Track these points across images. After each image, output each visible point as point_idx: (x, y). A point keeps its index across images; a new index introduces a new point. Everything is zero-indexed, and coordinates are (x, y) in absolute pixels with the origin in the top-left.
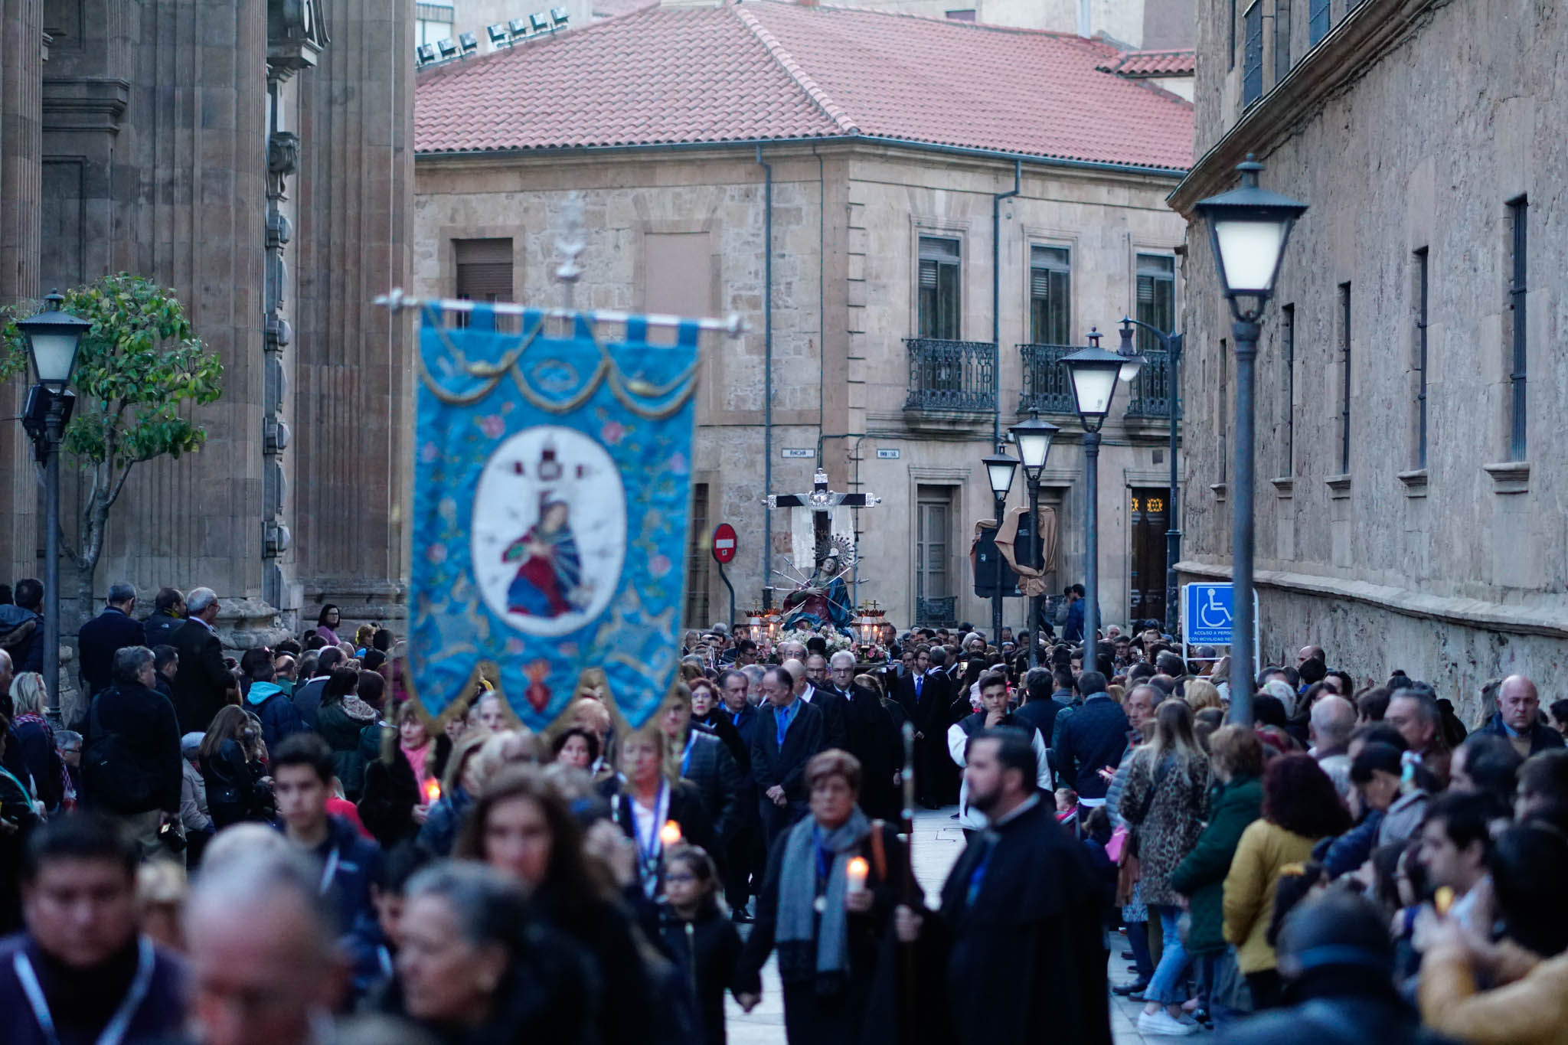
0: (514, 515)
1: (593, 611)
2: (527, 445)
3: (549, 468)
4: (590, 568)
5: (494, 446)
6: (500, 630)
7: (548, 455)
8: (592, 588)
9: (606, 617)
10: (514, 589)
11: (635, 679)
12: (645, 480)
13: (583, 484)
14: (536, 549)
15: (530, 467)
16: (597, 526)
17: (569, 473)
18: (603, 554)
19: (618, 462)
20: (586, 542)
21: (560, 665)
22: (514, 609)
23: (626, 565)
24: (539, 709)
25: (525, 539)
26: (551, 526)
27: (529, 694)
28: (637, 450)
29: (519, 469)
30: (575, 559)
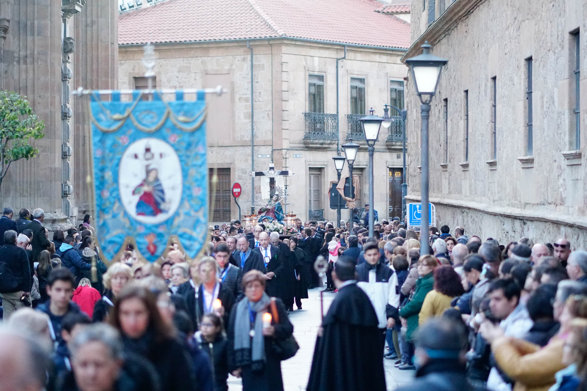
0: (136, 176)
1: (171, 212)
2: (139, 146)
3: (148, 155)
4: (168, 195)
5: (126, 148)
6: (133, 223)
7: (148, 150)
8: (170, 202)
9: (177, 214)
10: (138, 206)
11: (191, 238)
12: (188, 157)
13: (163, 160)
14: (146, 189)
15: (141, 156)
16: (170, 177)
17: (157, 156)
18: (173, 188)
19: (177, 150)
20: (166, 184)
21: (160, 235)
22: (139, 214)
23: (183, 192)
24: (153, 254)
25: (141, 185)
26: (151, 179)
27: (148, 248)
28: (184, 145)
29: (136, 156)
30: (163, 192)
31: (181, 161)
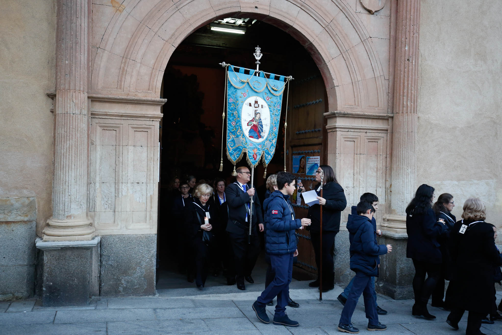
0: (250, 115)
1: (265, 138)
2: (252, 100)
3: (256, 105)
5: (245, 99)
6: (247, 141)
7: (256, 102)
9: (267, 139)
10: (250, 132)
12: (274, 110)
13: (263, 109)
14: (254, 123)
15: (252, 105)
17: (260, 106)
18: (266, 125)
19: (269, 106)
21: (259, 150)
22: (250, 136)
23: (270, 128)
24: (255, 159)
25: (252, 121)
26: (257, 118)
27: (253, 156)
29: (250, 105)
30: (262, 126)
31: (271, 111)
